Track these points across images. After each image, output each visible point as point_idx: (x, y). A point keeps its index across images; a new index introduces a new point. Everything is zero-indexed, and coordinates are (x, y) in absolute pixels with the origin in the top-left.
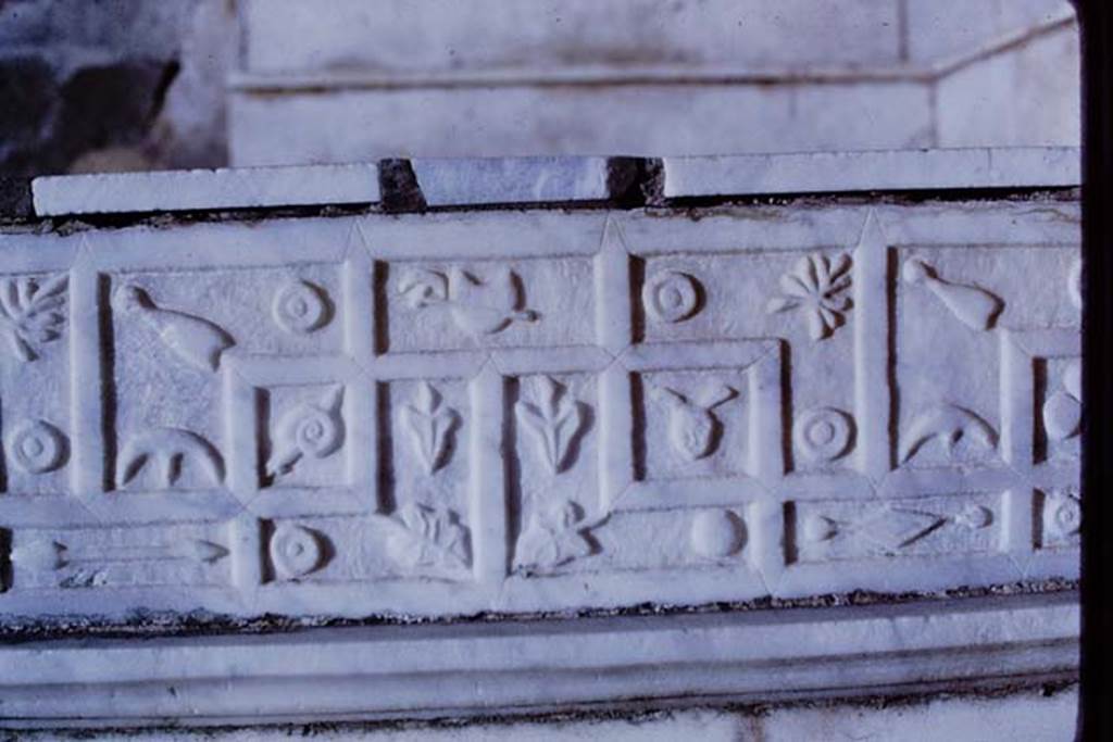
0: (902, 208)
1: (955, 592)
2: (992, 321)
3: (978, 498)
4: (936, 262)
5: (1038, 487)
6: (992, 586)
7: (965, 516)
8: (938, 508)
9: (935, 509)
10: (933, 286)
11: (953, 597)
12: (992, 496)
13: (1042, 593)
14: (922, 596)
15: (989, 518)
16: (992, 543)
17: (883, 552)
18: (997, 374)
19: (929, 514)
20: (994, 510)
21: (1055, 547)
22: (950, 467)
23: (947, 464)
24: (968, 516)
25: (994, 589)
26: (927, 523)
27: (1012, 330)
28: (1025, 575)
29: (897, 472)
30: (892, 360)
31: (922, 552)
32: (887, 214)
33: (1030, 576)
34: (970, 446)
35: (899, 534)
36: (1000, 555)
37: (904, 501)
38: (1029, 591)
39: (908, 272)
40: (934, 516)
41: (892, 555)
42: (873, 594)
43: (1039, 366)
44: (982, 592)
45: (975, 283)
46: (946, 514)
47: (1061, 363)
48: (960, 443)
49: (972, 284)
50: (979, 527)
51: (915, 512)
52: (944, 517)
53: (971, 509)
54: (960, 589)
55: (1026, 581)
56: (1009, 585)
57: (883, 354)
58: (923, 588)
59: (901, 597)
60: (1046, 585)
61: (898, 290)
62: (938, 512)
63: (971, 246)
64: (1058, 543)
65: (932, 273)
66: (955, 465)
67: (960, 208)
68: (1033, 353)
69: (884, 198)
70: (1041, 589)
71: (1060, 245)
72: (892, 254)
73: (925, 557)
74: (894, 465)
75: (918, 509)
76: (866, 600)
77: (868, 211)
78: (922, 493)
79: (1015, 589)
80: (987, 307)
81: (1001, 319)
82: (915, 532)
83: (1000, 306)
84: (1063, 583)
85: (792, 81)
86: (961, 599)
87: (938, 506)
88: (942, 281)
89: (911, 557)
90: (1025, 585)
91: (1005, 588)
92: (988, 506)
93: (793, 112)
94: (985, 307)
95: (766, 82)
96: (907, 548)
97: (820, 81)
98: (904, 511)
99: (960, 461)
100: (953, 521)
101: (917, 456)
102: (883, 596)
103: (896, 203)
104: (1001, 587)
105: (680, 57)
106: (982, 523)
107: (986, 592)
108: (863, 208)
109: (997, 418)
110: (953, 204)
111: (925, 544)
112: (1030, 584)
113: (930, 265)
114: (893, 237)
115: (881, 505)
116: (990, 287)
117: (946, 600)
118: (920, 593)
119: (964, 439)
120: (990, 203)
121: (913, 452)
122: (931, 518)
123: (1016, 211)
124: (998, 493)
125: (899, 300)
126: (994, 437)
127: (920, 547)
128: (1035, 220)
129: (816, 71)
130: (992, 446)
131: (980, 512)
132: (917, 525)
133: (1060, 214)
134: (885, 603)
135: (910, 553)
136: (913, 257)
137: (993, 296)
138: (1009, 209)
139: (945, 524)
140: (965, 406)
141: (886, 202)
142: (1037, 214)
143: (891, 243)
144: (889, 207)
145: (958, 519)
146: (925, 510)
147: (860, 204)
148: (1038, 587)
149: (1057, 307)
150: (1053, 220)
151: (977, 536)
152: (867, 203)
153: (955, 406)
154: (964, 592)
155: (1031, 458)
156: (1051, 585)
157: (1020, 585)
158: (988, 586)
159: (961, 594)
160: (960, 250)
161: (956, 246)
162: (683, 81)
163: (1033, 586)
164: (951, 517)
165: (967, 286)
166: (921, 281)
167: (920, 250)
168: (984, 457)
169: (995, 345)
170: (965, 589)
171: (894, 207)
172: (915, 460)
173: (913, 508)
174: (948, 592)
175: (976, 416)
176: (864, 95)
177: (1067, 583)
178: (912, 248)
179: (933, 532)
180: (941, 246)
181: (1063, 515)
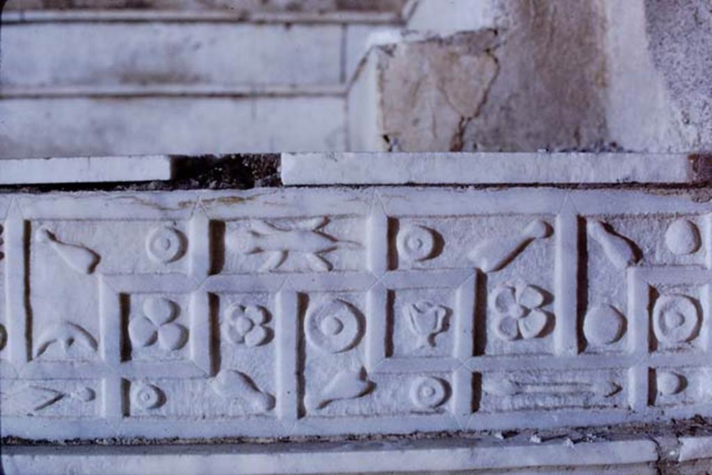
0: (33, 195)
1: (71, 441)
2: (92, 269)
3: (86, 382)
4: (56, 230)
5: (125, 377)
6: (96, 439)
7: (76, 393)
8: (60, 387)
9: (58, 387)
10: (54, 245)
11: (68, 445)
12: (95, 381)
13: (128, 446)
14: (50, 442)
15: (92, 396)
16: (96, 412)
17: (27, 413)
18: (96, 303)
19: (53, 391)
20: (96, 390)
21: (139, 417)
22: (65, 362)
23: (64, 359)
24: (78, 393)
25: (97, 441)
26: (51, 396)
27: (105, 275)
28: (118, 433)
29: (32, 363)
30: (27, 292)
31: (51, 414)
32: (24, 198)
33: (121, 435)
34: (80, 348)
35: (34, 403)
36: (102, 420)
37: (38, 381)
38: (120, 443)
39: (38, 236)
40: (56, 392)
41: (32, 415)
42: (19, 439)
43: (124, 300)
44: (90, 443)
45: (81, 243)
46: (66, 391)
47: (141, 297)
48: (72, 346)
49: (79, 245)
50: (87, 401)
51: (45, 389)
52: (63, 393)
53: (81, 389)
54: (75, 440)
55: (119, 437)
56: (107, 440)
57: (22, 288)
58: (51, 437)
59: (37, 442)
60: (133, 441)
61: (32, 247)
62: (59, 390)
63: (78, 220)
64: (141, 414)
65: (52, 237)
66: (69, 360)
67: (72, 196)
68: (119, 290)
69: (24, 189)
70: (128, 443)
71: (138, 219)
72: (27, 225)
73: (51, 418)
74: (30, 358)
75: (47, 387)
76: (14, 442)
77: (12, 197)
78: (48, 377)
79: (110, 442)
80: (89, 259)
81: (99, 267)
82: (44, 401)
83: (97, 259)
84: (144, 440)
85: (253, 96)
86: (74, 445)
87: (60, 386)
88: (60, 242)
89: (43, 417)
90: (118, 440)
91: (105, 441)
92: (92, 387)
93: (254, 115)
94: (88, 259)
95: (236, 96)
96: (40, 411)
97: (272, 95)
98: (36, 388)
99: (73, 357)
100: (69, 396)
101: (44, 353)
102: (26, 440)
103: (30, 192)
104: (102, 440)
105: (196, 79)
106: (88, 398)
107: (92, 442)
108: (9, 196)
109: (97, 331)
110: (66, 193)
111: (52, 409)
112: (121, 440)
113: (52, 232)
114: (28, 213)
115: (24, 383)
116: (91, 247)
117: (64, 446)
118: (49, 440)
119: (74, 343)
120: (90, 192)
121: (42, 351)
122: (54, 393)
123: (106, 197)
124: (99, 379)
125: (32, 254)
126: (94, 344)
127: (49, 411)
128: (121, 204)
129: (269, 89)
130: (93, 350)
131: (86, 391)
132: (45, 398)
133: (137, 199)
134: (26, 445)
135: (42, 414)
136: (42, 227)
137: (91, 252)
138: (103, 197)
139: (64, 398)
140: (75, 323)
141: (24, 192)
142: (121, 199)
143: (27, 217)
144: (24, 195)
145: (73, 395)
146: (52, 388)
147: (7, 193)
148: (126, 441)
149: (138, 259)
150: (133, 203)
151: (86, 406)
152: (11, 192)
153: (70, 323)
154: (77, 442)
155: (120, 358)
156: (136, 441)
157: (115, 440)
158: (93, 439)
159: (74, 443)
160: (72, 222)
161: (68, 220)
162: (183, 95)
163: (123, 441)
164: (68, 393)
165: (75, 246)
166: (44, 242)
167: (45, 222)
168: (89, 356)
169: (95, 284)
170: (77, 440)
171: (28, 195)
172: (43, 356)
173: (43, 386)
174: (66, 441)
175: (82, 330)
176: (301, 105)
177: (147, 441)
178: (41, 221)
179: (57, 402)
180: (59, 220)
181: (142, 397)
